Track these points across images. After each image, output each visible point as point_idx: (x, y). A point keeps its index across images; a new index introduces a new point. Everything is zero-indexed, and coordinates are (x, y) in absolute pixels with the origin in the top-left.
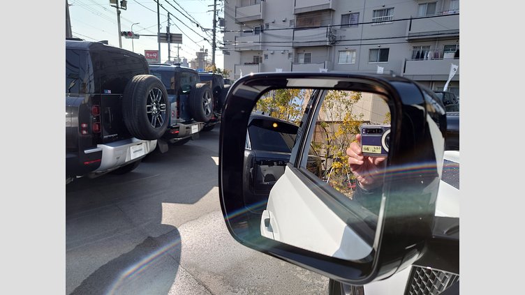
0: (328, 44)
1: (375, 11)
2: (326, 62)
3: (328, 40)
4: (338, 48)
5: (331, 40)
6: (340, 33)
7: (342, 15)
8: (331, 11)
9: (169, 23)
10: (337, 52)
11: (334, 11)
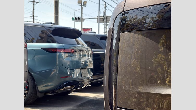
9: (105, 9)
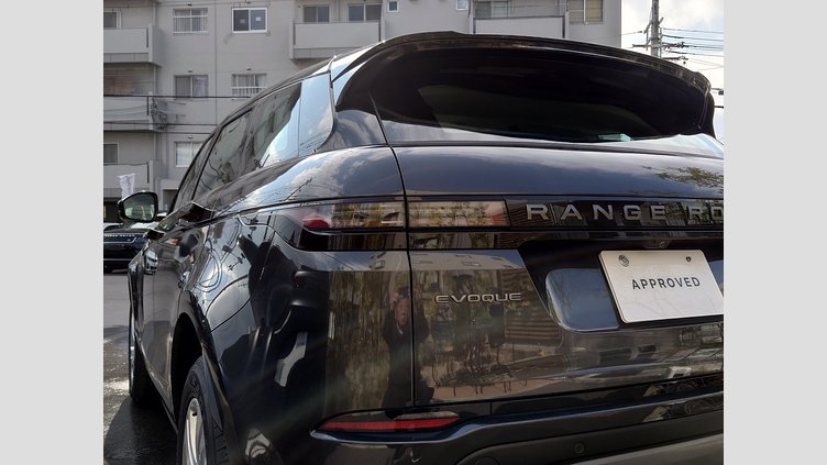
0: (151, 128)
1: (234, 76)
2: (151, 163)
3: (151, 121)
4: (172, 138)
5: (158, 121)
6: (175, 109)
7: (176, 77)
8: (152, 67)
10: (171, 145)
11: (158, 67)
